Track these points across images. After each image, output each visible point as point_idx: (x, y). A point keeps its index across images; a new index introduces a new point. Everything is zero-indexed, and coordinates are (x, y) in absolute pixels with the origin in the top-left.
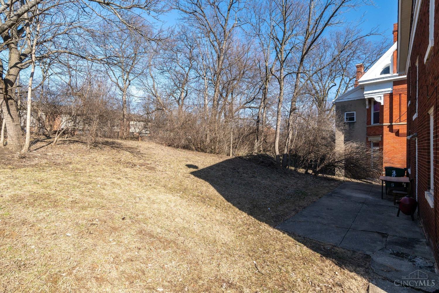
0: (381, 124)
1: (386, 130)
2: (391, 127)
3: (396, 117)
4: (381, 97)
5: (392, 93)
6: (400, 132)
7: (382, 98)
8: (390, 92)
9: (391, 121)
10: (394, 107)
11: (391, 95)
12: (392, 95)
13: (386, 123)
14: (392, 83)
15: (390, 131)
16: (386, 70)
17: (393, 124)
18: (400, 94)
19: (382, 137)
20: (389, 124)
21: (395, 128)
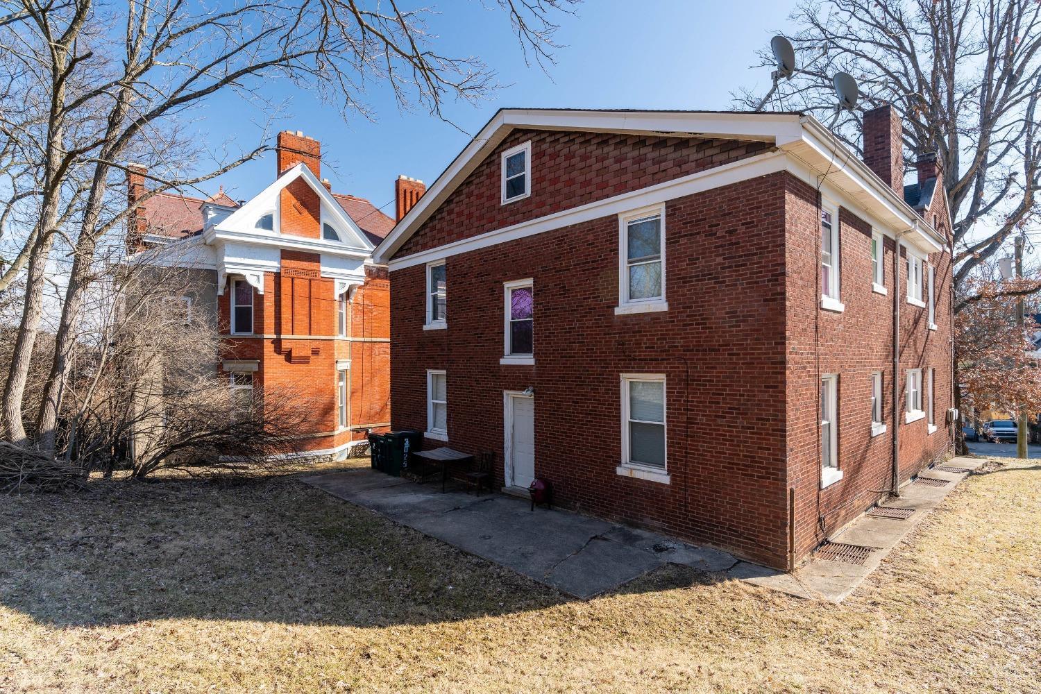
0: (259, 336)
1: (269, 349)
2: (277, 343)
3: (287, 322)
4: (258, 277)
5: (280, 273)
6: (293, 354)
7: (262, 278)
8: (275, 271)
9: (278, 330)
10: (283, 302)
11: (278, 276)
12: (280, 277)
13: (269, 335)
14: (279, 253)
15: (275, 351)
16: (266, 222)
17: (282, 336)
18: (293, 279)
19: (261, 365)
20: (275, 336)
21: (285, 345)
